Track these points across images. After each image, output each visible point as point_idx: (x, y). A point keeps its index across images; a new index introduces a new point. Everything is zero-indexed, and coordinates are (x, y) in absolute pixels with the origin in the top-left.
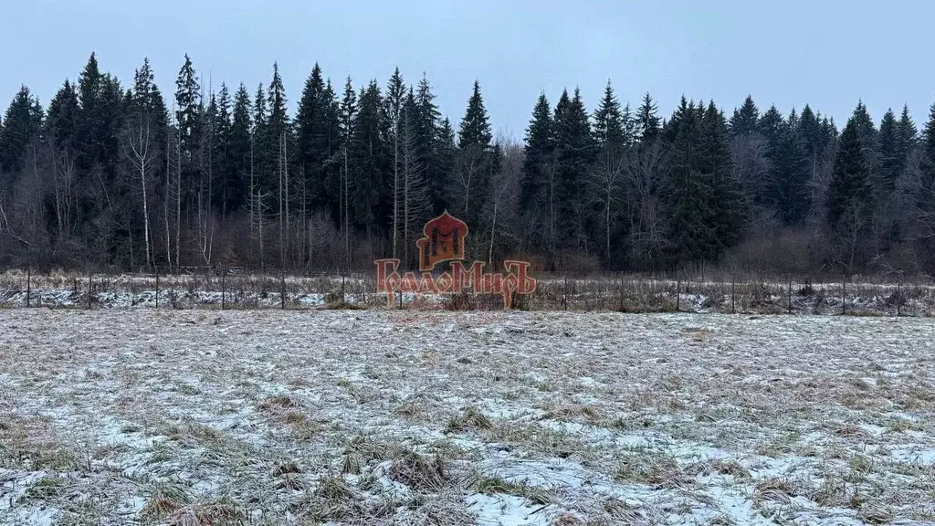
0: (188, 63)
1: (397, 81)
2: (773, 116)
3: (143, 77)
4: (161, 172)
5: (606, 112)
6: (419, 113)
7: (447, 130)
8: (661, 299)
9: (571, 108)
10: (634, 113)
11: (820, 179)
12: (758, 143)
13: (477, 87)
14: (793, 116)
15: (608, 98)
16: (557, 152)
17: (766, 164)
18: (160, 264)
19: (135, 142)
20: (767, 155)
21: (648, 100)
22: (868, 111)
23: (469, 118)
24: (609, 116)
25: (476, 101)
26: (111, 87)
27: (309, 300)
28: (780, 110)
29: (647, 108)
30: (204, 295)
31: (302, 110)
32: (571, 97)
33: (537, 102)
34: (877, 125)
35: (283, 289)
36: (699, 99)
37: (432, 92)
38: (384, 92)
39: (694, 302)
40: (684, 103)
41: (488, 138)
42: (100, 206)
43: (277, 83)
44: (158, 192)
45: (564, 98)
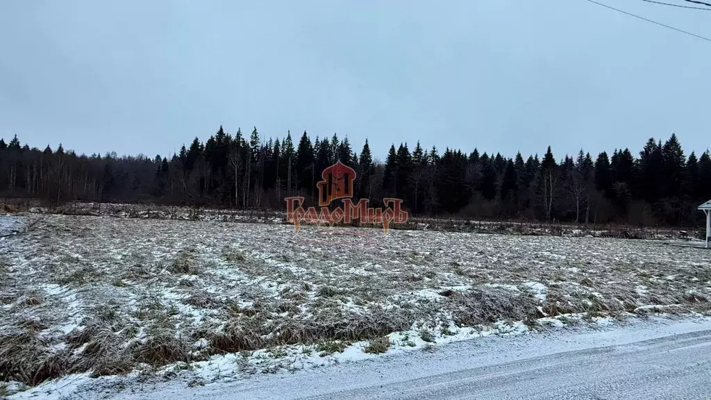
0: (255, 130)
1: (335, 138)
2: (485, 156)
3: (239, 135)
4: (243, 171)
5: (417, 152)
6: (344, 150)
7: (355, 157)
8: (411, 225)
9: (404, 150)
10: (429, 153)
11: (499, 182)
12: (479, 167)
13: (367, 141)
14: (493, 157)
15: (418, 147)
16: (397, 167)
17: (481, 175)
18: (240, 206)
19: (234, 160)
20: (482, 171)
21: (434, 148)
22: (522, 155)
23: (363, 153)
24: (418, 154)
25: (366, 146)
26: (228, 138)
27: (276, 221)
28: (487, 154)
29: (434, 151)
30: (237, 217)
31: (299, 148)
32: (404, 146)
33: (391, 147)
34: (525, 161)
35: (266, 216)
36: (454, 148)
37: (349, 142)
38: (330, 142)
39: (424, 226)
40: (448, 150)
41: (371, 161)
42: (219, 183)
43: (289, 138)
44: (241, 178)
45: (401, 146)
